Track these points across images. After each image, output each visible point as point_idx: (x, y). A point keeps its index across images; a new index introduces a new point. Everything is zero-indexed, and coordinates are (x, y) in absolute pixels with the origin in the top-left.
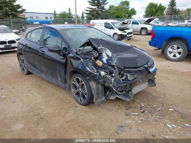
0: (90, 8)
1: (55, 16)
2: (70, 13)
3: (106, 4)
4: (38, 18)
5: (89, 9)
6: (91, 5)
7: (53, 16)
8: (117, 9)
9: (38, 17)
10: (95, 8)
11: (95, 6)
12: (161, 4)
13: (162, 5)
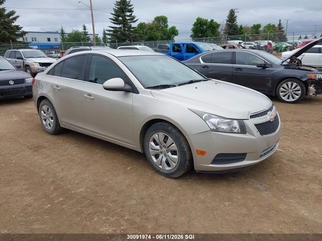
0: (112, 27)
1: (63, 37)
2: (85, 32)
3: (136, 21)
4: (36, 40)
5: (112, 29)
6: (114, 23)
7: (59, 37)
8: (151, 28)
9: (35, 38)
10: (120, 28)
11: (119, 24)
12: (212, 21)
13: (214, 21)
